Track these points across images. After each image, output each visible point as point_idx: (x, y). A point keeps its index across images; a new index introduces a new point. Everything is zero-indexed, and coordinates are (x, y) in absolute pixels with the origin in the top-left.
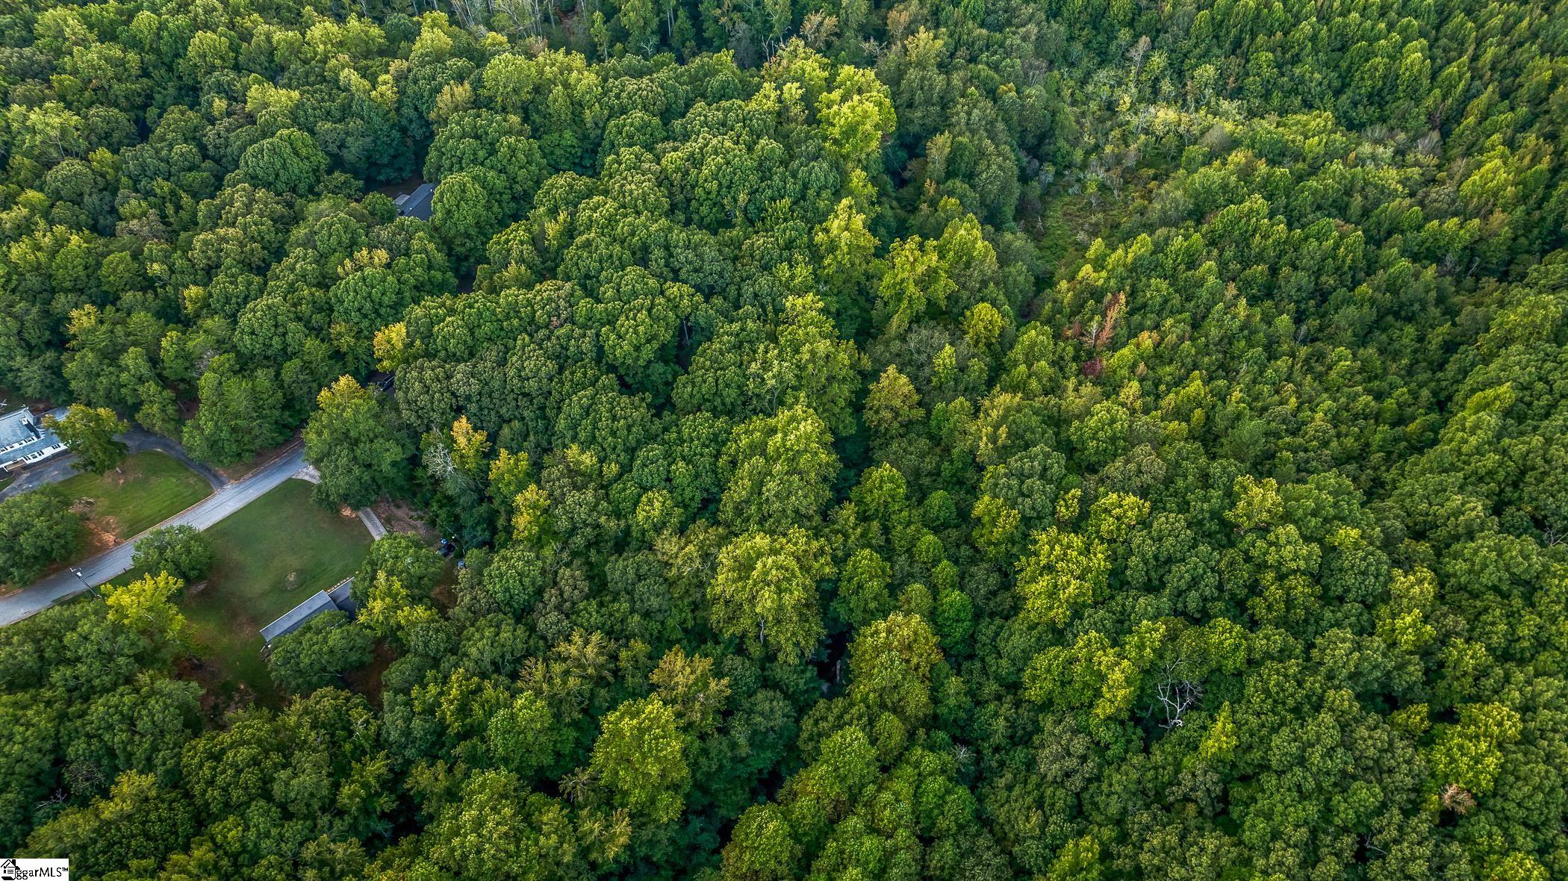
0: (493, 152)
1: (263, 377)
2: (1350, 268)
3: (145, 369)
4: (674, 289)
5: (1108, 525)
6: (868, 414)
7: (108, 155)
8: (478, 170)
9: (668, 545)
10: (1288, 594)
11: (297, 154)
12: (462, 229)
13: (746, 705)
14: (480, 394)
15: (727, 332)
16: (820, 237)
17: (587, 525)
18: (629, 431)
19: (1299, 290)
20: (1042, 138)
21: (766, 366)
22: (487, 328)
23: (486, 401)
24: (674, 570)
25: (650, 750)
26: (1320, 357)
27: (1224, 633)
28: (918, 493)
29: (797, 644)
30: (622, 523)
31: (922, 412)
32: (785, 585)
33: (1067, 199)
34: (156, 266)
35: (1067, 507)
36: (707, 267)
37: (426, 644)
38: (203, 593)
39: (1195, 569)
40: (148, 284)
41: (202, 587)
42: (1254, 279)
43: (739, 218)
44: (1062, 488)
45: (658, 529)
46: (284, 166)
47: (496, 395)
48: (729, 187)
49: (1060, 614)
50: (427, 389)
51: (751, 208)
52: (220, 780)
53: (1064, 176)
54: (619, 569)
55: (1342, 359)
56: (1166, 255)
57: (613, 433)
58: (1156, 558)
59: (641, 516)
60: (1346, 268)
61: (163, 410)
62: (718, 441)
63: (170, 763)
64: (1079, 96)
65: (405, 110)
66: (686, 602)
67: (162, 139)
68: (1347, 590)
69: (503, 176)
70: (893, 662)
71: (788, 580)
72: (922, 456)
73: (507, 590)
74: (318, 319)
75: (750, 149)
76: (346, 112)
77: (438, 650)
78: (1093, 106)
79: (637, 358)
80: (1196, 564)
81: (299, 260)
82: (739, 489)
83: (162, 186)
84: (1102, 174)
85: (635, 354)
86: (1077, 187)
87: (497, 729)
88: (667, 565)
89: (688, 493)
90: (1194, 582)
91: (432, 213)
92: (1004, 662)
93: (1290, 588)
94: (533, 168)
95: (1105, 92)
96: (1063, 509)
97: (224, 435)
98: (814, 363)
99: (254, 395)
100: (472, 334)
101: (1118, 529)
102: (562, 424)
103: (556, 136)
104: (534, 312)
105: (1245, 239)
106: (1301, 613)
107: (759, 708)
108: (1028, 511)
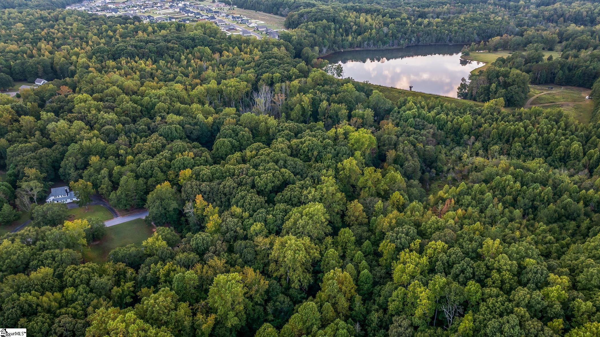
0: (237, 135)
1: (141, 181)
2: (547, 201)
3: (107, 174)
4: (283, 170)
5: (429, 251)
6: (346, 218)
7: (121, 126)
8: (230, 139)
9: (260, 239)
10: (502, 278)
11: (177, 132)
12: (220, 155)
13: (275, 298)
14: (209, 192)
15: (298, 184)
16: (339, 165)
17: (232, 230)
18: (256, 205)
19: (525, 205)
20: (432, 163)
21: (310, 192)
22: (217, 175)
23: (211, 194)
24: (259, 247)
25: (229, 288)
26: (533, 226)
27: (473, 286)
28: (359, 242)
29: (299, 281)
30: (245, 232)
31: (367, 220)
32: (297, 251)
33: (440, 182)
34: (122, 151)
35: (414, 245)
36: (297, 167)
37: (162, 253)
38: (97, 245)
39: (463, 266)
40: (118, 155)
41: (97, 243)
42: (507, 200)
43: (314, 159)
44: (413, 239)
45: (257, 235)
46: (171, 133)
47: (215, 193)
48: (311, 150)
49: (405, 277)
50: (192, 187)
51: (318, 157)
52: (74, 276)
53: (439, 175)
54: (240, 244)
55: (542, 226)
56: (472, 191)
57: (250, 204)
58: (448, 262)
59: (252, 229)
60: (545, 201)
61: (107, 188)
62: (286, 212)
63: (61, 272)
64: (448, 153)
65: (214, 127)
66: (261, 262)
67: (138, 124)
68: (529, 280)
69: (238, 143)
70: (334, 284)
71: (299, 251)
72: (363, 232)
73: (197, 244)
74: (165, 169)
75: (322, 142)
76: (196, 124)
77: (166, 256)
78: (453, 157)
79: (266, 188)
80: (463, 264)
81: (166, 153)
82: (288, 224)
83: (133, 135)
84: (454, 175)
85: (265, 186)
86: (444, 178)
87: (177, 279)
88: (257, 246)
89: (271, 226)
90: (463, 271)
91: (212, 150)
92: (382, 298)
93: (503, 275)
94: (249, 142)
95: (458, 153)
96: (413, 245)
97: (123, 196)
98: (327, 194)
99: (137, 185)
100: (213, 176)
101: (434, 253)
102: (234, 200)
103: (260, 138)
104: (235, 171)
105: (504, 188)
106: (508, 285)
107: (279, 300)
108: (398, 244)
